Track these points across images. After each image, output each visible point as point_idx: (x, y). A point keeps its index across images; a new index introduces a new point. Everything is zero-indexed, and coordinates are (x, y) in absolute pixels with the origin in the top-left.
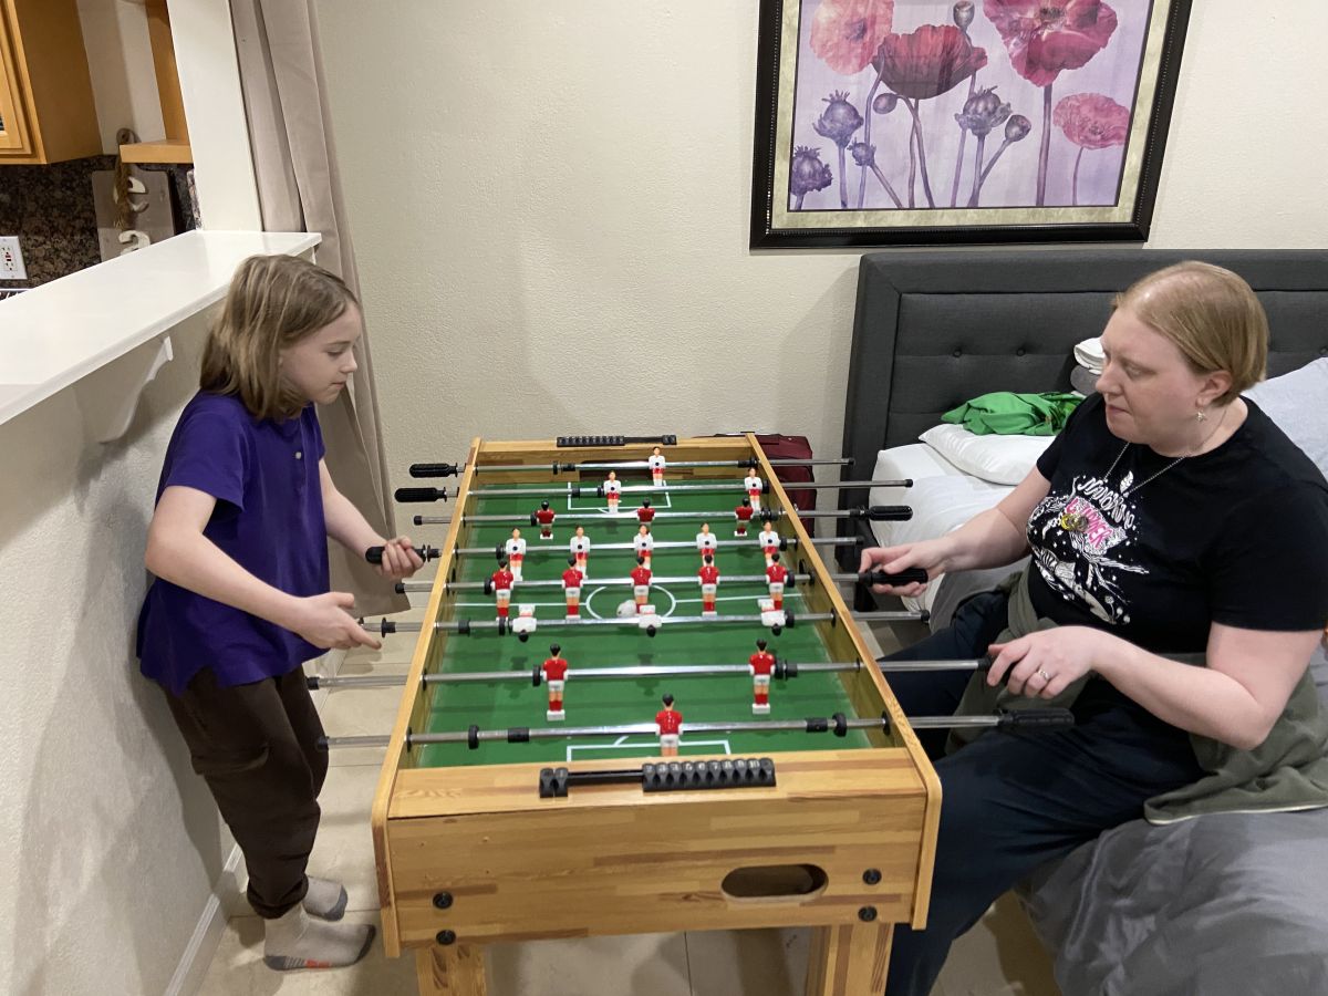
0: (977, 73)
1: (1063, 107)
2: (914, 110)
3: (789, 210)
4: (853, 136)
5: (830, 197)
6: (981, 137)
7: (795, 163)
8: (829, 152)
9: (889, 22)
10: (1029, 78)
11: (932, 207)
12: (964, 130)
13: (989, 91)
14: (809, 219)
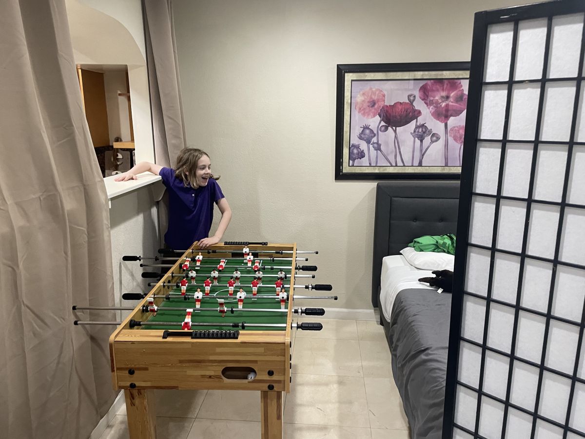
0: (418, 118)
1: (452, 130)
2: (395, 131)
3: (349, 166)
4: (373, 140)
5: (365, 161)
6: (421, 141)
7: (351, 149)
8: (364, 146)
9: (384, 101)
10: (438, 120)
11: (404, 166)
12: (415, 138)
13: (423, 125)
14: (357, 169)
